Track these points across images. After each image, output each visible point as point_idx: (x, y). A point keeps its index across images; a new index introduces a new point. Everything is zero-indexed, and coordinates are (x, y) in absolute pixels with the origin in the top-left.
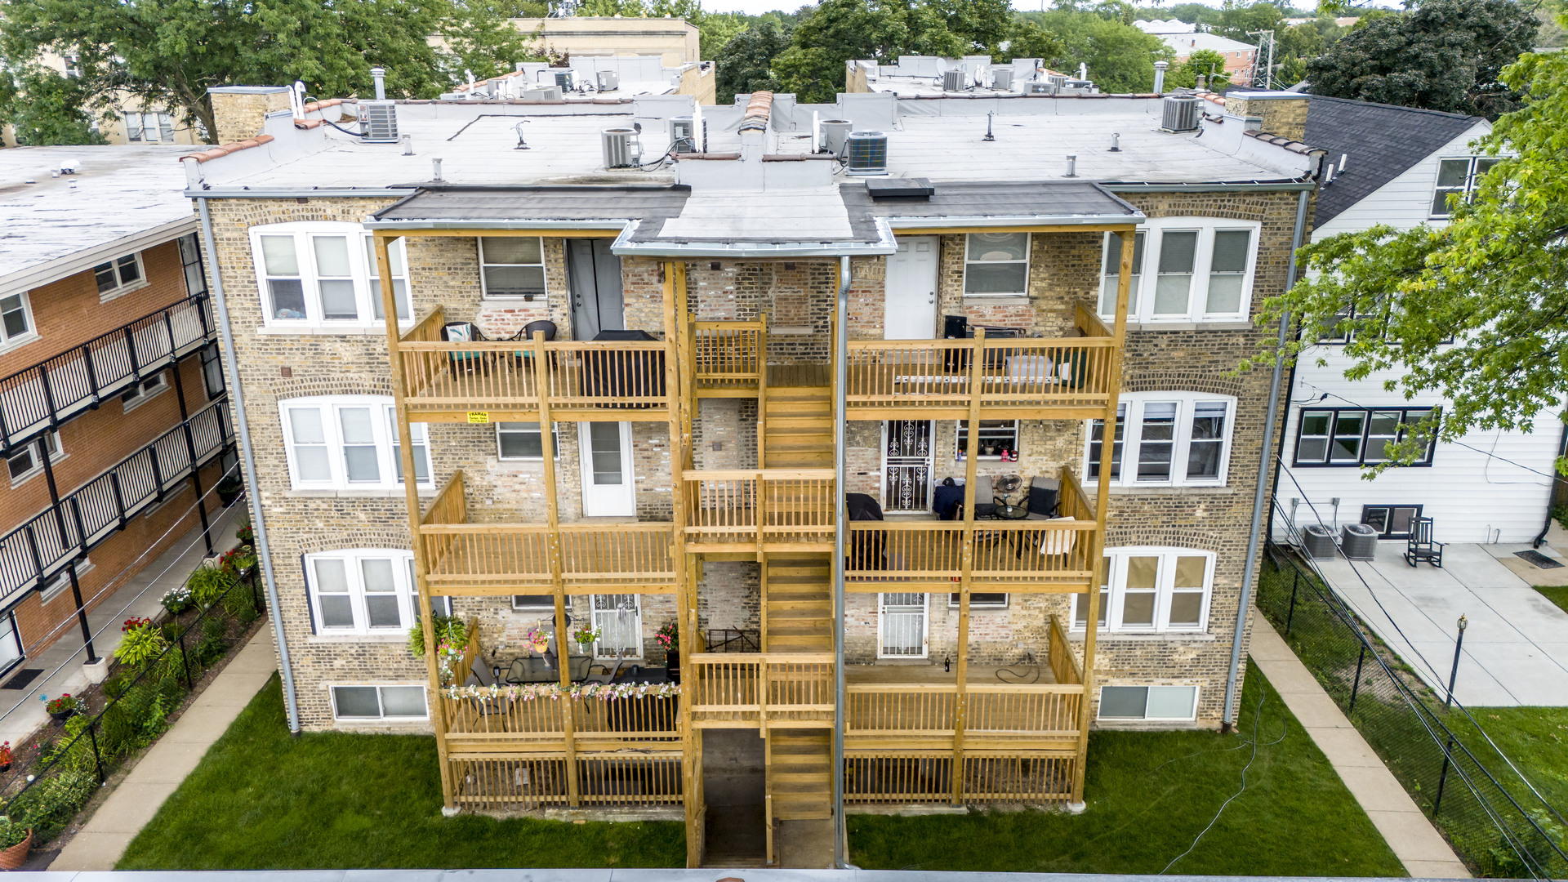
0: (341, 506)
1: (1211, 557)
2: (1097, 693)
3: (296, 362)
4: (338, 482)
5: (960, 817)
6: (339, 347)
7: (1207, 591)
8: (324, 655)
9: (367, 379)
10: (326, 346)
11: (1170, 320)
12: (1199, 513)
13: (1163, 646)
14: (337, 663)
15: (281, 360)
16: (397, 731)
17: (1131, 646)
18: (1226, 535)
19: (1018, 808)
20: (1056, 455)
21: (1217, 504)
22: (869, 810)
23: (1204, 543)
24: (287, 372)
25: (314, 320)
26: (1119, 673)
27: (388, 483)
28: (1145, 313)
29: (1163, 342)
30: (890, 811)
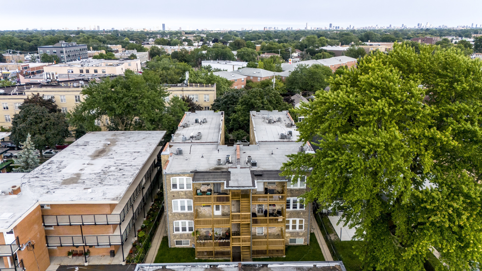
0: (180, 214)
1: (304, 220)
2: (289, 240)
3: (175, 195)
4: (179, 211)
5: (268, 258)
6: (181, 193)
7: (303, 224)
8: (175, 236)
9: (185, 197)
10: (180, 193)
11: (295, 188)
12: (301, 214)
13: (298, 233)
14: (177, 237)
15: (173, 195)
16: (185, 247)
17: (293, 233)
18: (306, 217)
19: (276, 257)
20: (281, 206)
21: (304, 212)
22: (255, 257)
23: (302, 218)
24: (174, 196)
25: (178, 189)
26: (292, 237)
27: (186, 211)
28: (292, 187)
29: (295, 191)
30: (258, 257)
